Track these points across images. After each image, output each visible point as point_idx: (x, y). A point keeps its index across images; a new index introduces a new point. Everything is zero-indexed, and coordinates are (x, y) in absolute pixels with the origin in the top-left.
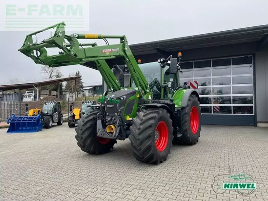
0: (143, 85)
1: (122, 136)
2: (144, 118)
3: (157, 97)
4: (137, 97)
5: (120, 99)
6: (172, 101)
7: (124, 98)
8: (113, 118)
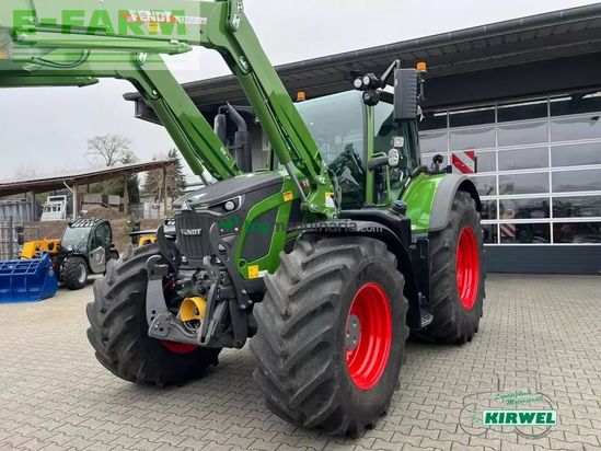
0: (307, 160)
1: (232, 333)
2: (305, 275)
3: (351, 200)
4: (286, 199)
5: (223, 205)
6: (401, 210)
7: (236, 205)
8: (202, 273)
